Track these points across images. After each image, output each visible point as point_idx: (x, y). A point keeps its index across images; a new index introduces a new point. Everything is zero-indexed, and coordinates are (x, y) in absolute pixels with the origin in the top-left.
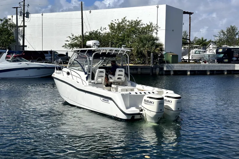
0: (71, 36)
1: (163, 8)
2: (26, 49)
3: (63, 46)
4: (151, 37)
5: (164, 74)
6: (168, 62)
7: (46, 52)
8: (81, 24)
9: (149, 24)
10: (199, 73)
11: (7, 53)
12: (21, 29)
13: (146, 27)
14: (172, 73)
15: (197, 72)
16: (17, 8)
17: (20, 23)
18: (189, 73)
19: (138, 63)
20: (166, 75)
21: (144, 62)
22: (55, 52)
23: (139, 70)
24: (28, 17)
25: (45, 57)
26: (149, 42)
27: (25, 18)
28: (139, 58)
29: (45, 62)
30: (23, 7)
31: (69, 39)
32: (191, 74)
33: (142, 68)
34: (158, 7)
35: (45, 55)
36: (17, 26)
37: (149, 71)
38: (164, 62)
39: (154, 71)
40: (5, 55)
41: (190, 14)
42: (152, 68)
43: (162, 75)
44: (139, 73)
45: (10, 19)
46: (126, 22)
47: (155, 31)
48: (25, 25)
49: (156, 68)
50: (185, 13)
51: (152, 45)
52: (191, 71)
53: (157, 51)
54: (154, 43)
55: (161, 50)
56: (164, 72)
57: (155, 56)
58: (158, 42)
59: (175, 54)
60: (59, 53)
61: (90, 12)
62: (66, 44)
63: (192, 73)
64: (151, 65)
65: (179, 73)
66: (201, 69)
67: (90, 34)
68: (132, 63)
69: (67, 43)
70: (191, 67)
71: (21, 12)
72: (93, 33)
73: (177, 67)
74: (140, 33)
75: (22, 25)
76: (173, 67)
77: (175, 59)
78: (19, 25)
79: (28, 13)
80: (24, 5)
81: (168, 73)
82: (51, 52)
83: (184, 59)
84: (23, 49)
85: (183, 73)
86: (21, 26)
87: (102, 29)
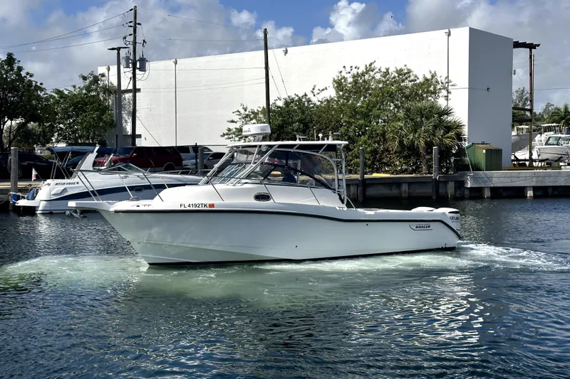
0: (242, 111)
1: (461, 37)
2: (140, 143)
3: (224, 135)
4: (432, 107)
5: (466, 196)
6: (477, 168)
7: (185, 149)
8: (264, 80)
9: (429, 77)
10: (555, 193)
11: (95, 154)
12: (128, 96)
13: (421, 84)
14: (487, 194)
15: (550, 191)
16: (118, 49)
17: (126, 84)
18: (530, 193)
19: (403, 172)
20: (471, 198)
21: (418, 167)
22: (204, 148)
23: (405, 187)
24: (143, 69)
25: (181, 160)
26: (427, 118)
27: (137, 71)
28: (405, 157)
29: (182, 173)
30: (131, 47)
31: (236, 118)
32: (535, 197)
33: (411, 183)
34: (449, 35)
35: (183, 155)
36: (118, 92)
37: (428, 190)
38: (466, 168)
39: (441, 191)
40: (91, 158)
41: (531, 47)
42: (436, 183)
43: (462, 198)
44: (403, 195)
45: (103, 75)
46: (372, 73)
47: (444, 93)
48: (137, 87)
49: (446, 183)
50: (517, 45)
51: (435, 127)
52: (535, 189)
53: (447, 141)
54: (441, 121)
55: (459, 137)
56: (467, 192)
57: (445, 153)
58: (450, 118)
59: (494, 146)
60: (215, 150)
61: (286, 52)
62: (229, 130)
63: (538, 193)
64: (435, 175)
65: (504, 194)
66: (561, 182)
67: (287, 104)
68: (386, 172)
69: (233, 126)
70: (534, 179)
71: (127, 59)
72: (292, 101)
73: (499, 178)
74: (407, 97)
75: (131, 87)
76: (490, 178)
77: (495, 159)
78: (123, 88)
79: (143, 61)
80: (135, 43)
81: (477, 194)
82: (196, 148)
83: (517, 159)
84: (134, 143)
85: (516, 193)
86: (127, 91)
87: (316, 91)
